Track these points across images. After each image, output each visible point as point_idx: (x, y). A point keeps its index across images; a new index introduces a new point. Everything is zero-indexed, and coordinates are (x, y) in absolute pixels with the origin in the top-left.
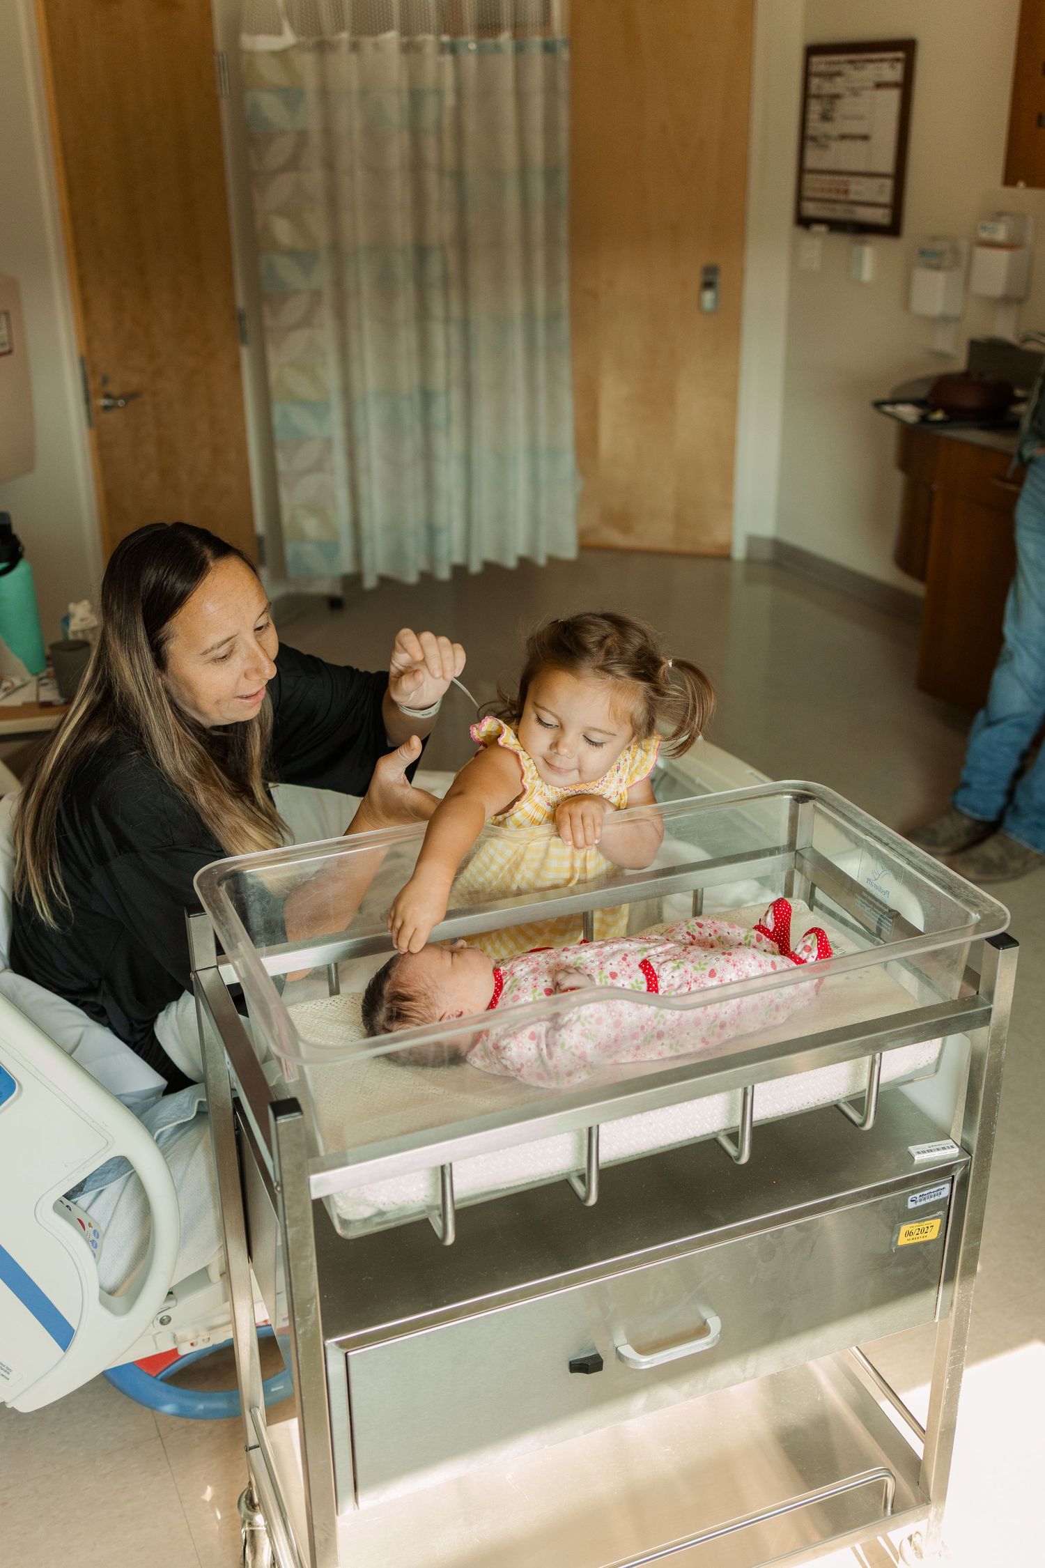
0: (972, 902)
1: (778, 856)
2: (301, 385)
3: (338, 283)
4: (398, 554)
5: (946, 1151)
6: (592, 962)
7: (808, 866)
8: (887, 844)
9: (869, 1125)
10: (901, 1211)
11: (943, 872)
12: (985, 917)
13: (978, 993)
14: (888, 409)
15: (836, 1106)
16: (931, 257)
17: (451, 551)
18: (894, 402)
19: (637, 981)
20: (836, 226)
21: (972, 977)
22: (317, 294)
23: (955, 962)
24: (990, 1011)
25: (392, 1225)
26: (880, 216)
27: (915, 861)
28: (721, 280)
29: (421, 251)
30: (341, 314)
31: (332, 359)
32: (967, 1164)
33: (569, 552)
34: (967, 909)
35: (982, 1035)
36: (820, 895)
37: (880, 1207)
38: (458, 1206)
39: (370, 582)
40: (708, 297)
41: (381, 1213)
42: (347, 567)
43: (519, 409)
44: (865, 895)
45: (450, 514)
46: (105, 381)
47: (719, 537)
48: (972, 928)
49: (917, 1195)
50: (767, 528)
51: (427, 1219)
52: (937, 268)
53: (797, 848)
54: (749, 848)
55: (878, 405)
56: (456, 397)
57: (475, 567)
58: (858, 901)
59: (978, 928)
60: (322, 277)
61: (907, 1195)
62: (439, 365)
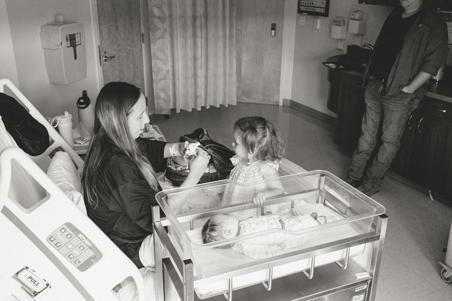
0: (374, 205)
1: (315, 191)
2: (160, 55)
3: (171, 27)
4: (186, 103)
5: (365, 276)
6: (265, 220)
7: (324, 194)
8: (348, 189)
9: (345, 268)
10: (353, 292)
11: (365, 196)
12: (378, 209)
13: (376, 231)
14: (327, 64)
15: (336, 263)
16: (337, 22)
17: (201, 103)
18: (328, 63)
19: (278, 225)
20: (310, 13)
21: (374, 226)
22: (165, 29)
23: (369, 222)
24: (379, 236)
25: (214, 296)
26: (322, 11)
27: (357, 193)
28: (277, 27)
29: (195, 18)
30: (172, 36)
31: (169, 47)
32: (372, 279)
33: (235, 104)
34: (373, 207)
35: (377, 243)
36: (327, 202)
37: (348, 291)
38: (233, 290)
39: (178, 111)
40: (273, 32)
41: (211, 292)
42: (172, 107)
43: (220, 62)
44: (342, 203)
45: (201, 92)
46: (105, 53)
47: (276, 99)
48: (374, 213)
49: (358, 288)
50: (289, 97)
51: (223, 294)
52: (339, 25)
53: (320, 189)
54: (306, 189)
55: (324, 63)
56: (203, 58)
57: (208, 107)
58: (339, 205)
59: (376, 213)
60: (167, 25)
61: (355, 288)
62: (199, 50)
